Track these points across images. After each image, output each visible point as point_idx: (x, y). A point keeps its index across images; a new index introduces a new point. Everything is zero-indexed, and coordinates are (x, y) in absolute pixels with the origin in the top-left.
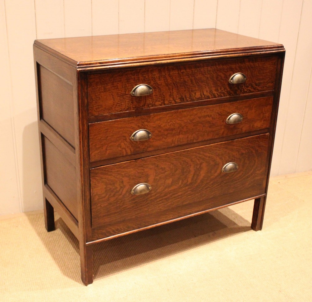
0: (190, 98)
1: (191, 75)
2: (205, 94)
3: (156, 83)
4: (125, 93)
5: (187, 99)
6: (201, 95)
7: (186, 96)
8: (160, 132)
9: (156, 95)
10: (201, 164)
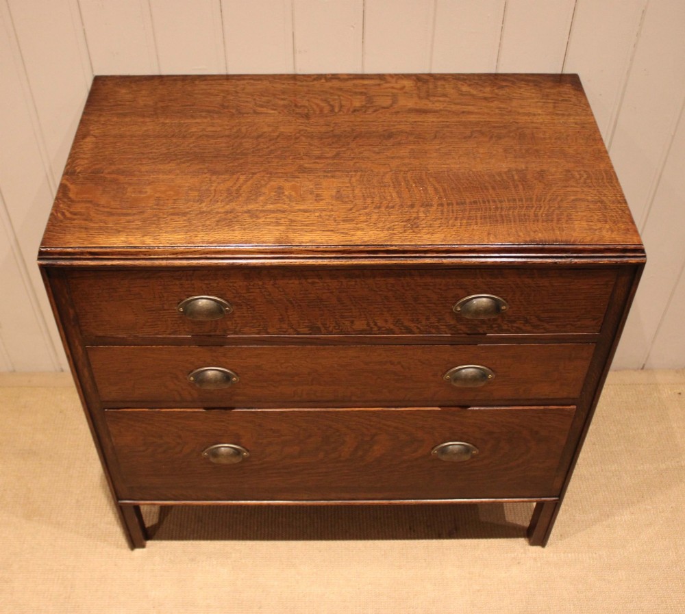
2: (379, 324)
3: (239, 297)
4: (163, 307)
7: (326, 324)
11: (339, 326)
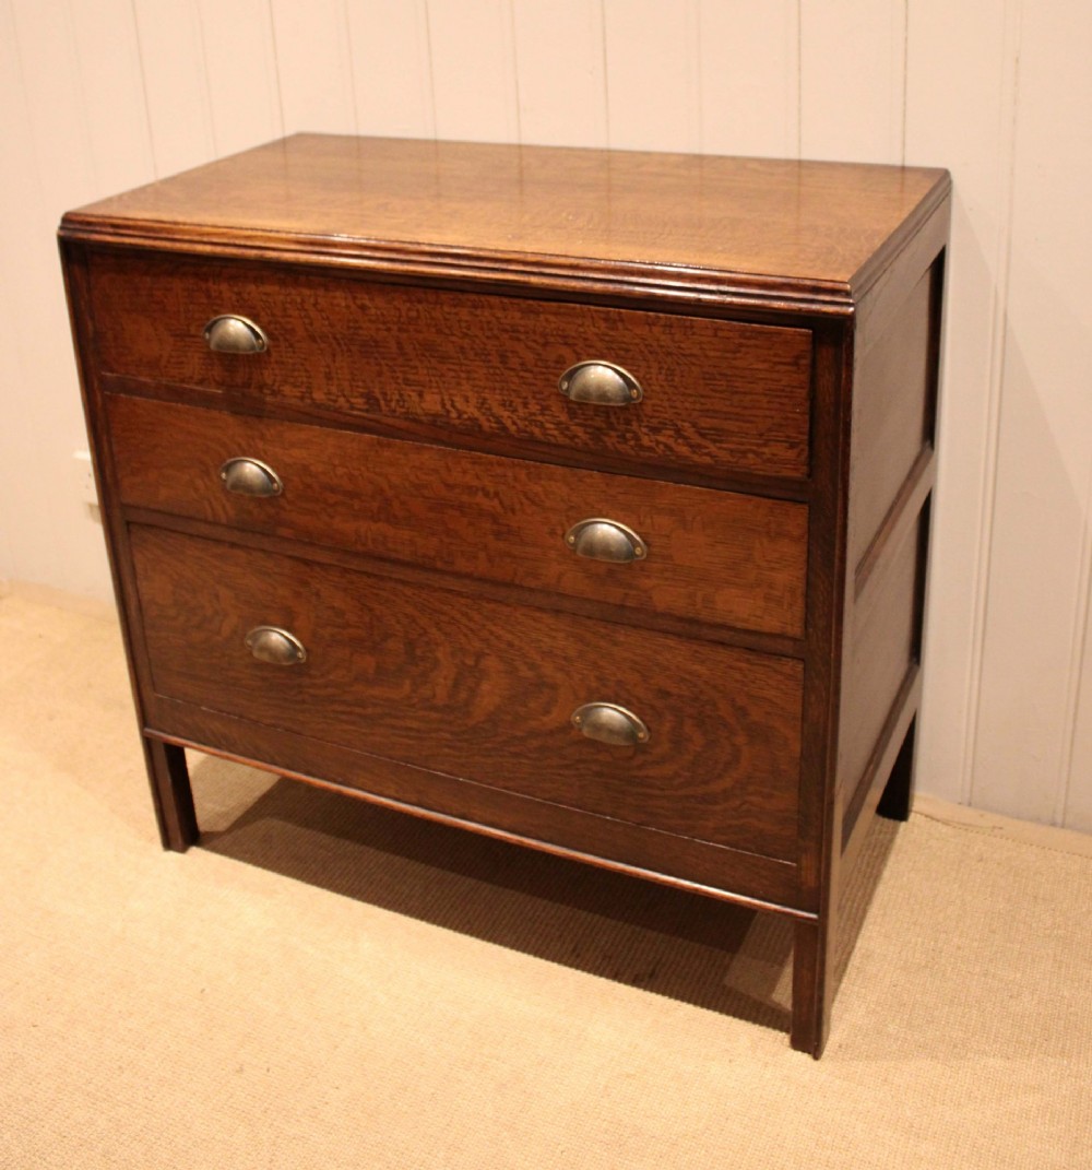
0: (401, 403)
1: (394, 323)
2: (457, 404)
3: (276, 324)
5: (393, 404)
6: (443, 405)
7: (386, 394)
8: (309, 486)
9: (282, 363)
10: (479, 656)
11: (404, 401)
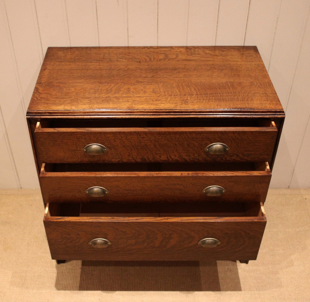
1: (153, 140)
3: (111, 144)
4: (77, 149)
5: (151, 159)
6: (168, 158)
7: (148, 157)
9: (113, 154)
11: (155, 158)
